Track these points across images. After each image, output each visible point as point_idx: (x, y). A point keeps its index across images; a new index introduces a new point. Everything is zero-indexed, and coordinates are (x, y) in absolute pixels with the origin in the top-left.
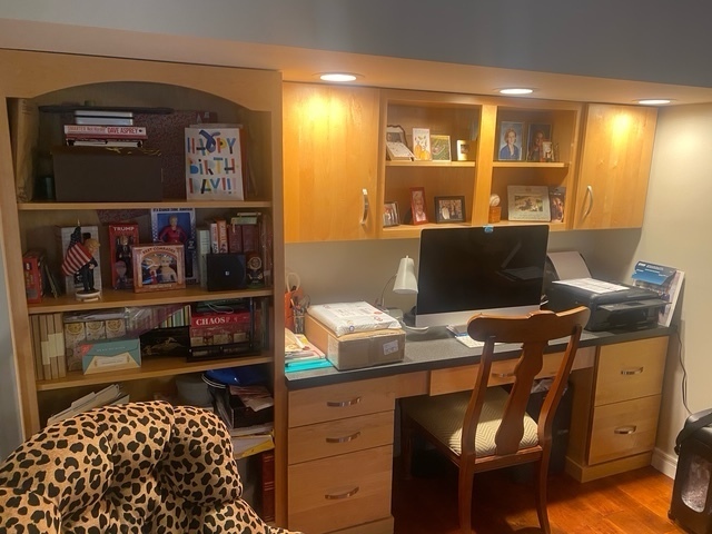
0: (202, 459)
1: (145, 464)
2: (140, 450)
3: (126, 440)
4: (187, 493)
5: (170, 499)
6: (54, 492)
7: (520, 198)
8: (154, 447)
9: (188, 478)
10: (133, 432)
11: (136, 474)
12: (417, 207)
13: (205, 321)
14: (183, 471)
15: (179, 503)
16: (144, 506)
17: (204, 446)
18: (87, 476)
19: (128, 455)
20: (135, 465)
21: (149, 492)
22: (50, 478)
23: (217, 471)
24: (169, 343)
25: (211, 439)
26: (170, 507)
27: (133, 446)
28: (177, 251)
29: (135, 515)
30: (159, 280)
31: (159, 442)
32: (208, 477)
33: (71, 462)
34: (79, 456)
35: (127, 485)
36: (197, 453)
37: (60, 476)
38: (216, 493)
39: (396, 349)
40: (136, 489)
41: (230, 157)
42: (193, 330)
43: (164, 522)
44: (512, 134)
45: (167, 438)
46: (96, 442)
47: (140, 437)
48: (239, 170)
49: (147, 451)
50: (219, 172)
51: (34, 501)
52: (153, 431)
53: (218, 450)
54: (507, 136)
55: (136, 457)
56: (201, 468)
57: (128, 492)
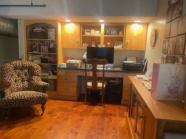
0: (34, 69)
1: (26, 67)
2: (26, 65)
3: (24, 63)
4: (31, 73)
5: (29, 73)
6: (13, 65)
7: (117, 44)
8: (28, 66)
9: (32, 71)
10: (26, 63)
11: (25, 68)
12: (93, 44)
13: (50, 58)
14: (31, 70)
15: (30, 74)
16: (25, 72)
17: (34, 68)
18: (18, 65)
19: (24, 65)
20: (24, 67)
21: (26, 71)
22: (13, 64)
23: (35, 71)
24: (45, 61)
25: (36, 67)
26: (28, 74)
27: (25, 64)
28: (47, 47)
29: (24, 73)
30: (45, 51)
31: (29, 65)
32: (34, 71)
33: (16, 63)
34: (18, 63)
35: (24, 69)
36: (33, 68)
37: (15, 64)
38: (34, 74)
39: (77, 66)
40: (25, 70)
41: (53, 33)
42: (48, 59)
43: (27, 75)
44: (114, 31)
45: (30, 65)
46: (21, 63)
47: (26, 64)
48: (54, 35)
49: (27, 66)
50: (51, 36)
51: (11, 65)
52: (28, 64)
53: (36, 69)
54: (113, 31)
55: (25, 66)
56: (33, 70)
57: (24, 70)
